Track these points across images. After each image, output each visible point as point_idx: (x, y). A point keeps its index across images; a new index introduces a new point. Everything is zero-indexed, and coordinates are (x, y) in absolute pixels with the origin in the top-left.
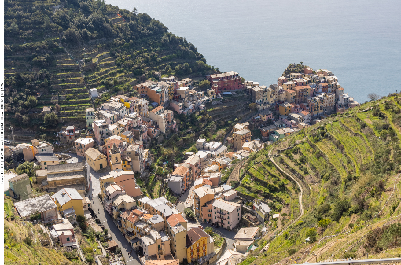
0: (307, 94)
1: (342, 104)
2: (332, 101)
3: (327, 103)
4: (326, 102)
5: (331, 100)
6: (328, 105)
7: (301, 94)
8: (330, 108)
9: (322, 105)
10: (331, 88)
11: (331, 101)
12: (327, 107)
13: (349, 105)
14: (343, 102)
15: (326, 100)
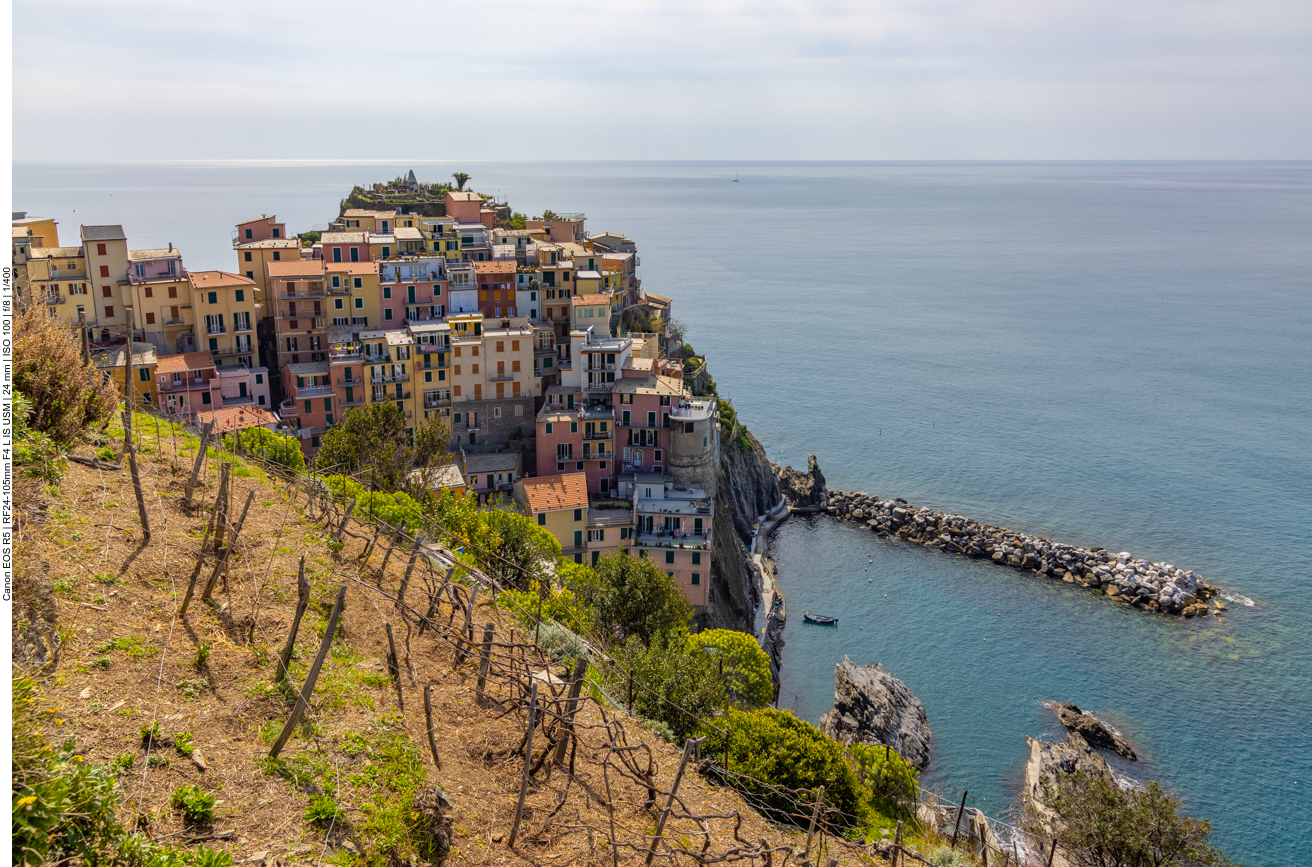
0: (358, 313)
1: (578, 389)
2: (516, 366)
3: (479, 379)
4: (466, 369)
5: (508, 357)
6: (489, 392)
7: (310, 308)
8: (509, 414)
9: (435, 384)
10: (540, 294)
11: (508, 367)
12: (478, 402)
13: (616, 400)
14: (585, 377)
15: (466, 353)
